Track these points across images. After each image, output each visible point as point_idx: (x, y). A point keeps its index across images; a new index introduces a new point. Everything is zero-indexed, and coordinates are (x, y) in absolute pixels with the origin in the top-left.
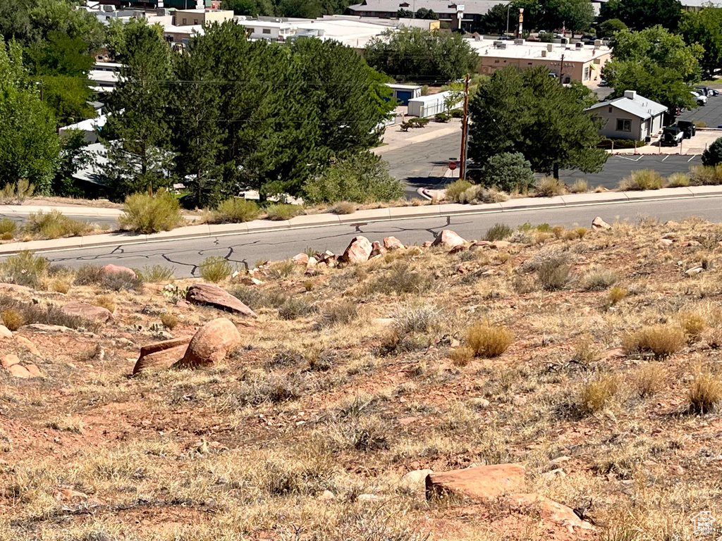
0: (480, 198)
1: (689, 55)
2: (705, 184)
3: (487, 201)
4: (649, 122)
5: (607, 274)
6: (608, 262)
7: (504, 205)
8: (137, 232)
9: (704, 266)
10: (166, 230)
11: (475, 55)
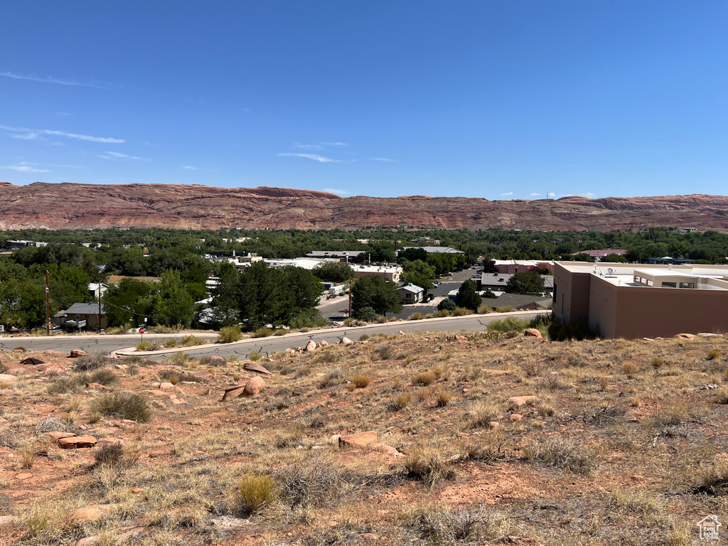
0: (357, 324)
1: (431, 270)
2: (439, 317)
3: (359, 326)
4: (418, 294)
5: (405, 352)
6: (405, 348)
7: (366, 327)
8: (224, 342)
9: (440, 348)
10: (236, 341)
11: (353, 271)
